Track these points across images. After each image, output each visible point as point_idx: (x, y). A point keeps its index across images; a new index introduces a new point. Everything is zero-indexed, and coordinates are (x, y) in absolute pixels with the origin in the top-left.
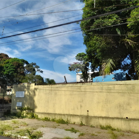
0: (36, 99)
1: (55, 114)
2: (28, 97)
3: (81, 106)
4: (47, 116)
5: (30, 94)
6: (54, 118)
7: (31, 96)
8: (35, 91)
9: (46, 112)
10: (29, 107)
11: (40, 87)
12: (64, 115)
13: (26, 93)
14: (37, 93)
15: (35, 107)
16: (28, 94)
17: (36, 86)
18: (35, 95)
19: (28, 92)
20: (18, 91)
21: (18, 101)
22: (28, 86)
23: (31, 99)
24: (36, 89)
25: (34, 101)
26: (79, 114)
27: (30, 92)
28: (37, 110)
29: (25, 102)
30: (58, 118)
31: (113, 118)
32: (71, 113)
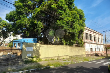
0: (40, 51)
1: (49, 57)
2: (35, 50)
3: (57, 53)
4: (46, 59)
5: (36, 48)
6: (49, 59)
7: (37, 49)
8: (40, 47)
9: (45, 57)
10: (36, 55)
11: (42, 45)
12: (52, 57)
13: (34, 48)
14: (41, 48)
15: (40, 55)
16: (36, 49)
17: (40, 45)
18: (39, 49)
19: (35, 47)
20: (28, 47)
21: (28, 53)
22: (35, 44)
23: (38, 51)
24: (40, 46)
25: (39, 52)
26: (56, 56)
27: (37, 47)
28: (41, 57)
29: (33, 53)
30: (50, 59)
31: (64, 56)
32: (54, 56)
